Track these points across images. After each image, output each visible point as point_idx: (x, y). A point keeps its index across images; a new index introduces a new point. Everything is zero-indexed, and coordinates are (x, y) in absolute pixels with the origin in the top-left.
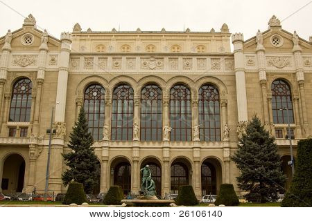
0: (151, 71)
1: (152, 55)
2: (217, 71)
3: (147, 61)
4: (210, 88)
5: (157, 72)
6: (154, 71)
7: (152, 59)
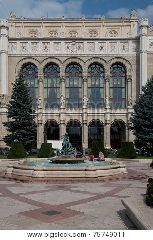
0: (73, 53)
1: (74, 40)
2: (125, 53)
3: (70, 45)
4: (119, 66)
5: (77, 54)
6: (75, 53)
7: (74, 43)
